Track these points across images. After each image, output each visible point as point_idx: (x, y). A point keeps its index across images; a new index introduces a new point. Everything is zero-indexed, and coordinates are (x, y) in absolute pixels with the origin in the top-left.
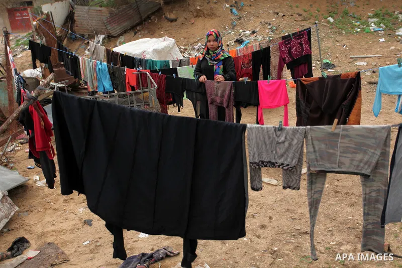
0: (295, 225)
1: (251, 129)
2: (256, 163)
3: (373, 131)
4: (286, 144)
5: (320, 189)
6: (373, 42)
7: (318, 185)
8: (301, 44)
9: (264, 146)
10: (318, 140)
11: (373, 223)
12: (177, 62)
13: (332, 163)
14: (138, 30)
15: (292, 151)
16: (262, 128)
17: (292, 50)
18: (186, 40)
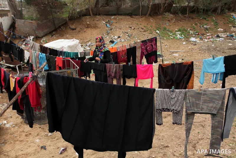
0: (160, 142)
1: (158, 91)
2: (160, 109)
3: (219, 92)
4: (176, 99)
5: (191, 122)
6: (180, 44)
7: (190, 120)
8: (152, 45)
9: (164, 101)
10: (192, 96)
11: (216, 138)
12: (83, 53)
13: (198, 109)
14: (53, 34)
15: (178, 103)
16: (163, 90)
17: (148, 48)
18: (82, 40)
